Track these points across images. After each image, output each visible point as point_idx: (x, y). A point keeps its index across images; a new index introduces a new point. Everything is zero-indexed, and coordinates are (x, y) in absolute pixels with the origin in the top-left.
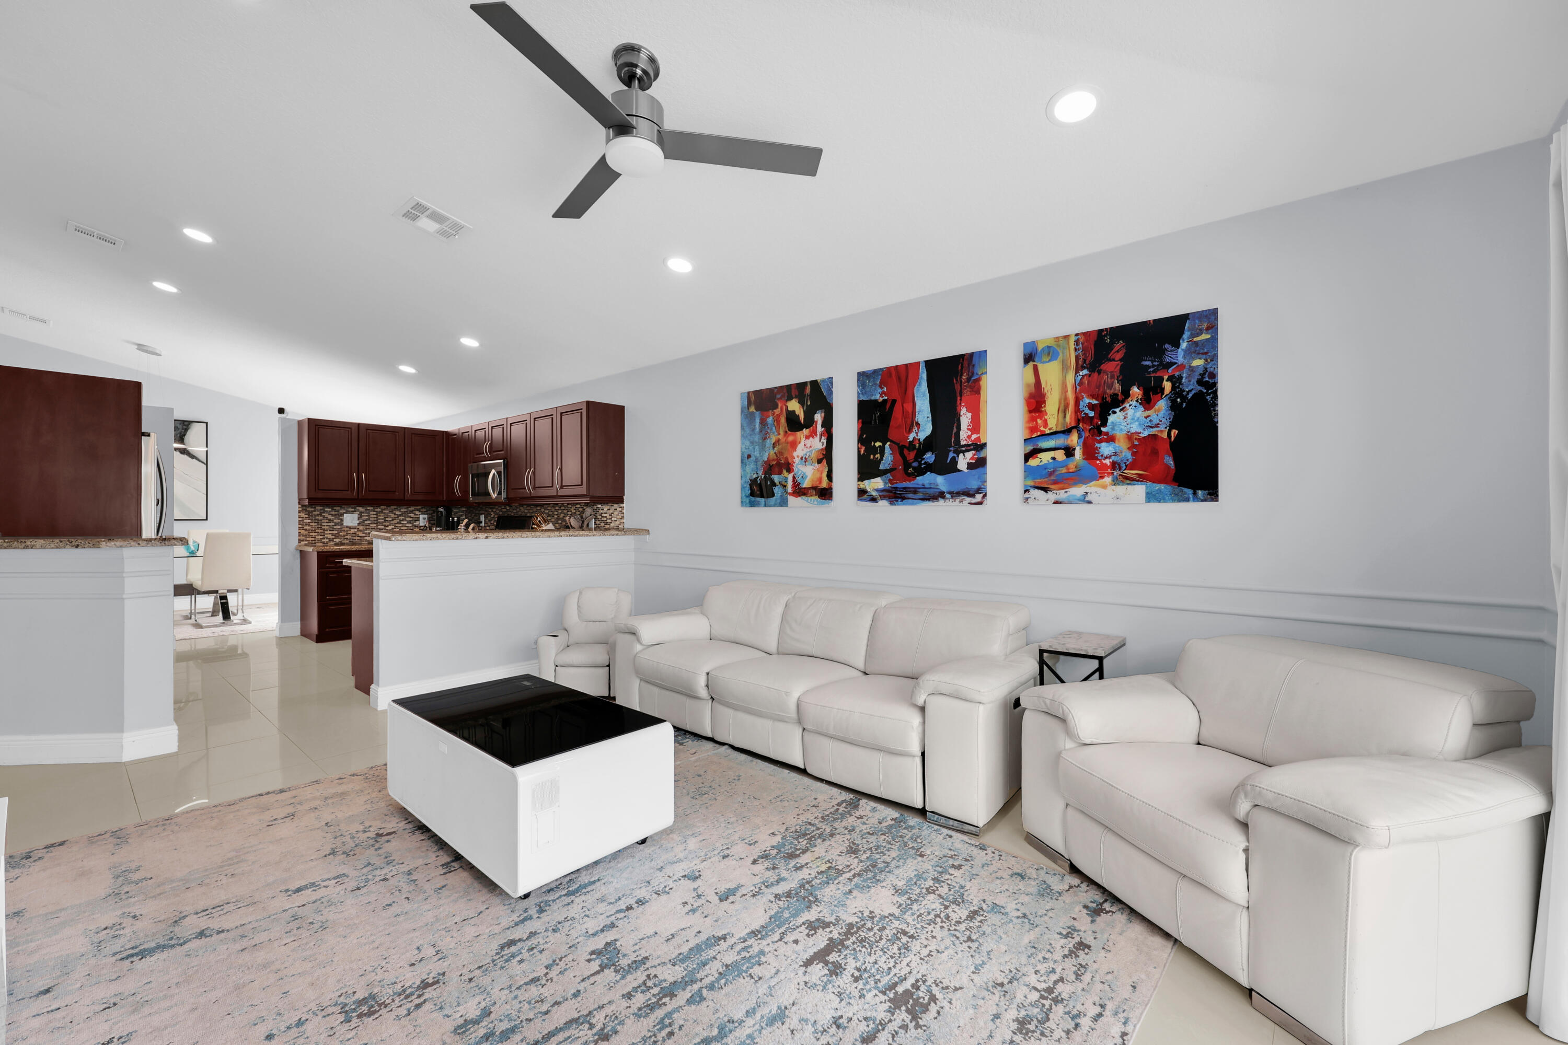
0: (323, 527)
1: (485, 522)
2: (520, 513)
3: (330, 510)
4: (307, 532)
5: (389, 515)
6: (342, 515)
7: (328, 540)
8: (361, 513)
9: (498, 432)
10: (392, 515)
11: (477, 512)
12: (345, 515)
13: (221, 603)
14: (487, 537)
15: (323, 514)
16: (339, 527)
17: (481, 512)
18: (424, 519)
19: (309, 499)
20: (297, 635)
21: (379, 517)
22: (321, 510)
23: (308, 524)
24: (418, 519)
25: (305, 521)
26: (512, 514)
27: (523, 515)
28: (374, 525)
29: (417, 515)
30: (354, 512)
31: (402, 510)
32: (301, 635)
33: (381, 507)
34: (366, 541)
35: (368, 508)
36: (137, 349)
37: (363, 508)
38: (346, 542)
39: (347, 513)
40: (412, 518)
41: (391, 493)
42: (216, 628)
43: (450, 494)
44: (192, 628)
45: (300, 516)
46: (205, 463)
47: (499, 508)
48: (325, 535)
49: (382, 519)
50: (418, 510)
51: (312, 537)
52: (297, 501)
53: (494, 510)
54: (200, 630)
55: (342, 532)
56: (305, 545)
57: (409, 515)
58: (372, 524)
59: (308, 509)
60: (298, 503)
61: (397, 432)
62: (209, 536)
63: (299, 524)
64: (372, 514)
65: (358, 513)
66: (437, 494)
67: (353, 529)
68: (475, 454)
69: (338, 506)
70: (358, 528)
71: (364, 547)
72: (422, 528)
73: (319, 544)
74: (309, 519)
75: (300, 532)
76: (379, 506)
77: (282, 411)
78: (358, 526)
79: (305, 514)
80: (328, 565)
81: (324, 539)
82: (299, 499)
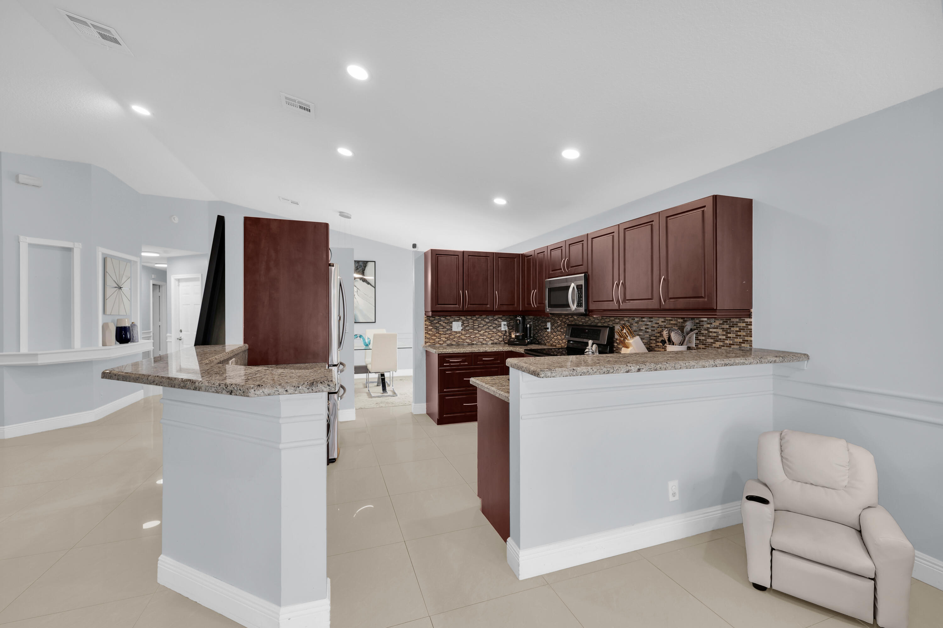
0: (440, 332)
1: (551, 328)
2: (589, 322)
3: (444, 319)
4: (430, 336)
5: (481, 322)
6: (451, 323)
7: (442, 342)
8: (463, 321)
9: (576, 250)
10: (483, 322)
11: (544, 320)
12: (453, 322)
13: (382, 378)
14: (639, 370)
15: (440, 323)
16: (449, 332)
17: (547, 320)
18: (504, 325)
19: (432, 311)
20: (424, 413)
21: (475, 324)
22: (438, 319)
23: (431, 330)
24: (500, 326)
25: (429, 327)
26: (581, 323)
27: (594, 324)
28: (471, 330)
29: (500, 322)
30: (459, 321)
31: (490, 318)
32: (427, 413)
33: (476, 316)
34: (466, 343)
35: (468, 317)
36: (339, 215)
37: (465, 318)
38: (454, 343)
39: (455, 321)
40: (497, 324)
41: (484, 306)
42: (379, 397)
43: (526, 305)
44: (367, 396)
45: (426, 324)
46: (374, 286)
47: (569, 318)
48: (441, 338)
49: (477, 326)
50: (500, 318)
51: (433, 340)
52: (424, 313)
53: (561, 319)
54: (371, 399)
55: (451, 336)
56: (429, 346)
57: (495, 322)
58: (470, 329)
59: (431, 319)
60: (424, 315)
61: (488, 257)
62: (375, 336)
63: (425, 330)
64: (470, 322)
65: (462, 321)
66: (516, 306)
67: (458, 333)
68: (551, 271)
69: (449, 316)
70: (462, 333)
71: (468, 350)
72: (503, 332)
73: (438, 345)
74: (431, 326)
75: (426, 336)
76: (475, 316)
77: (414, 246)
78: (462, 331)
79: (429, 323)
80: (445, 364)
81: (441, 341)
82: (425, 311)
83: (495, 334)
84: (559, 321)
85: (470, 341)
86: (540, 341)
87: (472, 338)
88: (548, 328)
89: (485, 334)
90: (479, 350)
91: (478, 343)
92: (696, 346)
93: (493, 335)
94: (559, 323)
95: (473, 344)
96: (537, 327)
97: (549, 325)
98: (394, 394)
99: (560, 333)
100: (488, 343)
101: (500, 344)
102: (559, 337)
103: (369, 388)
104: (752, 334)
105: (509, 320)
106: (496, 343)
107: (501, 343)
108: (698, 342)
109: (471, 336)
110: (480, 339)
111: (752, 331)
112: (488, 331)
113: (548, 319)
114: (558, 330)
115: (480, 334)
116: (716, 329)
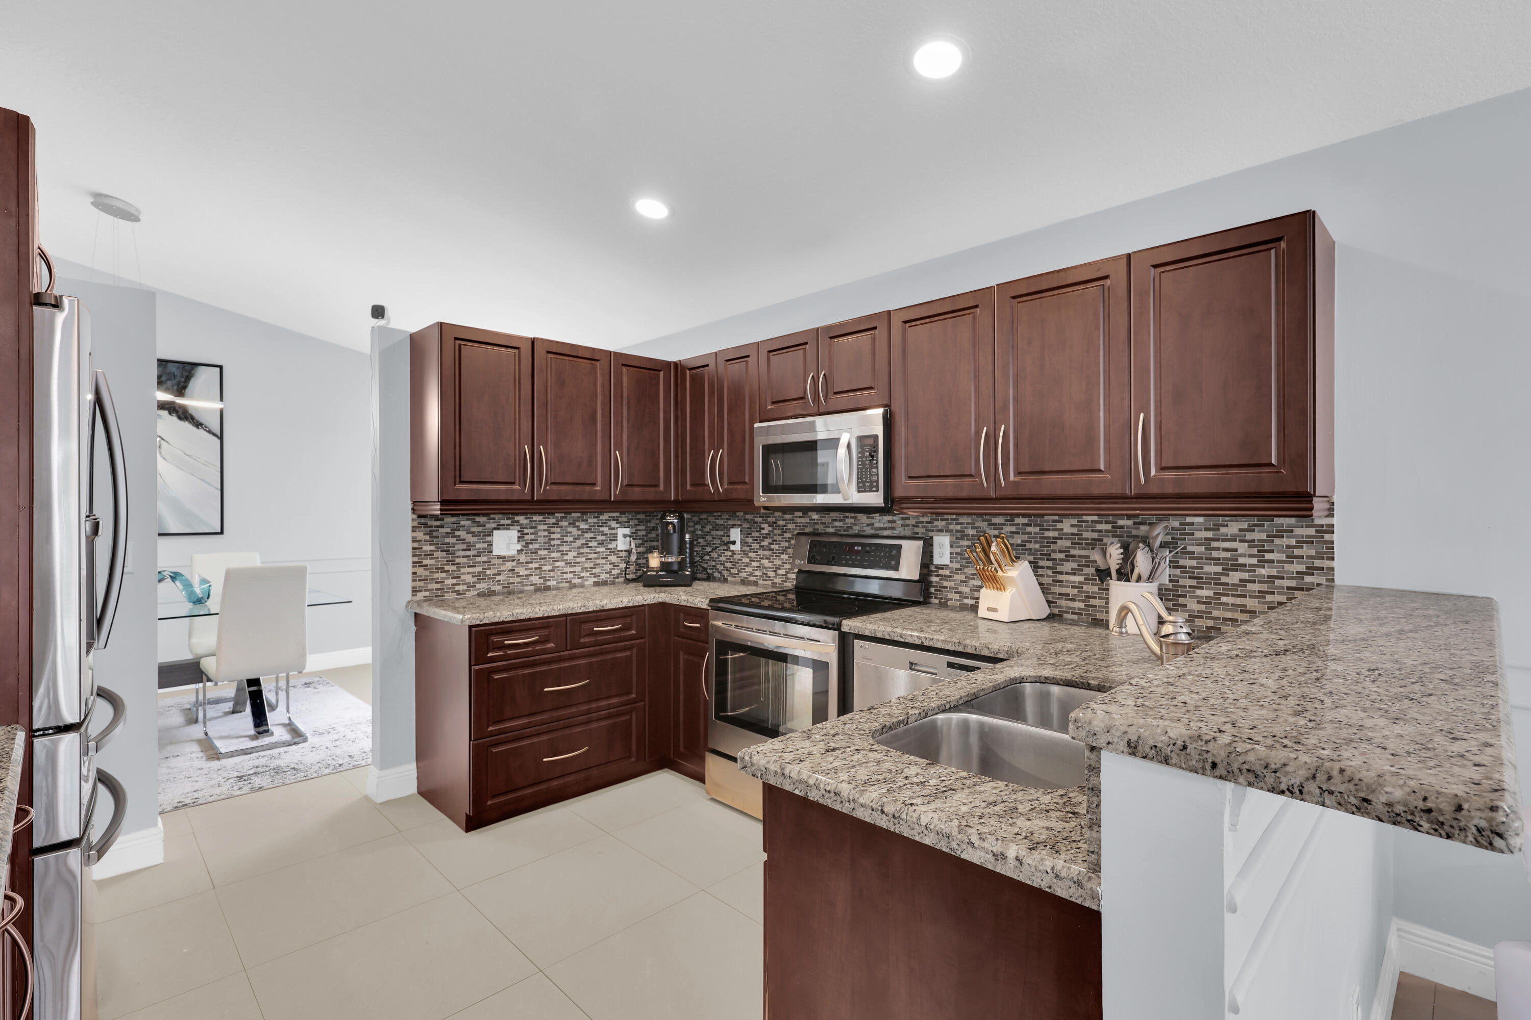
0: (457, 560)
1: (743, 543)
3: (470, 523)
4: (427, 572)
5: (569, 530)
6: (490, 534)
7: (465, 587)
8: (523, 528)
9: (852, 350)
10: (574, 530)
11: (720, 522)
12: (495, 532)
15: (457, 533)
16: (485, 559)
17: (731, 522)
18: (625, 536)
19: (443, 502)
20: (410, 795)
21: (553, 536)
22: (454, 524)
23: (430, 555)
24: (614, 538)
25: (425, 549)
28: (543, 553)
29: (614, 529)
30: (511, 527)
31: (590, 520)
32: (421, 793)
33: (556, 515)
34: (531, 585)
35: (535, 518)
36: (92, 203)
37: (526, 519)
38: (498, 588)
39: (499, 529)
40: (607, 534)
41: (587, 488)
42: (246, 752)
43: (689, 488)
44: (201, 754)
45: (416, 537)
46: (219, 434)
47: (796, 517)
48: (459, 577)
49: (558, 539)
50: (613, 520)
51: (436, 583)
52: (409, 506)
53: (771, 520)
54: (215, 764)
55: (490, 569)
56: (425, 601)
57: (601, 529)
58: (541, 549)
59: (430, 524)
60: (410, 511)
61: (598, 360)
62: (230, 575)
63: (414, 556)
64: (540, 530)
65: (518, 528)
66: (662, 488)
67: (509, 561)
68: (769, 402)
69: (484, 515)
70: (519, 560)
71: (555, 607)
72: (621, 554)
73: (451, 596)
74: (430, 545)
75: (414, 573)
76: (553, 514)
77: (378, 312)
78: (518, 554)
79: (425, 534)
80: (490, 654)
81: (459, 584)
82: (414, 503)
83: (603, 558)
84: (765, 526)
85: (542, 581)
86: (710, 571)
87: (545, 571)
88: (734, 543)
89: (578, 560)
90: (584, 606)
91: (561, 585)
92: (1170, 581)
93: (598, 561)
94: (766, 529)
95: (548, 588)
96: (701, 540)
97: (735, 534)
98: (297, 735)
99: (768, 553)
100: (586, 583)
101: (613, 583)
102: (766, 562)
103: (205, 723)
104: (1333, 553)
105: (636, 525)
106: (605, 583)
107: (617, 580)
108: (1177, 572)
109: (544, 568)
110: (566, 573)
111: (1335, 545)
112: (587, 553)
113: (733, 520)
114: (763, 546)
115: (567, 560)
116: (1229, 543)
